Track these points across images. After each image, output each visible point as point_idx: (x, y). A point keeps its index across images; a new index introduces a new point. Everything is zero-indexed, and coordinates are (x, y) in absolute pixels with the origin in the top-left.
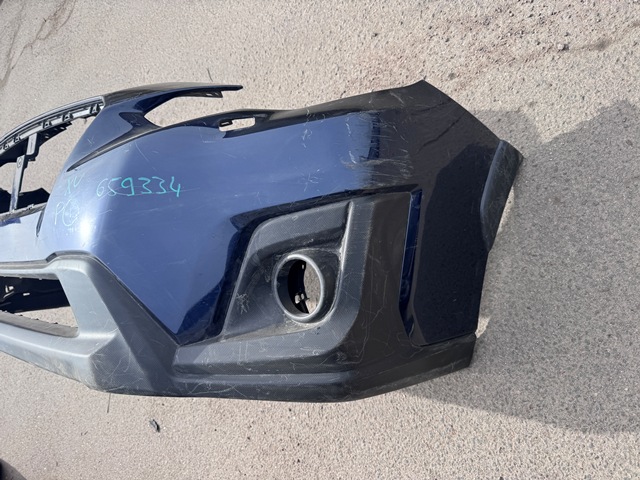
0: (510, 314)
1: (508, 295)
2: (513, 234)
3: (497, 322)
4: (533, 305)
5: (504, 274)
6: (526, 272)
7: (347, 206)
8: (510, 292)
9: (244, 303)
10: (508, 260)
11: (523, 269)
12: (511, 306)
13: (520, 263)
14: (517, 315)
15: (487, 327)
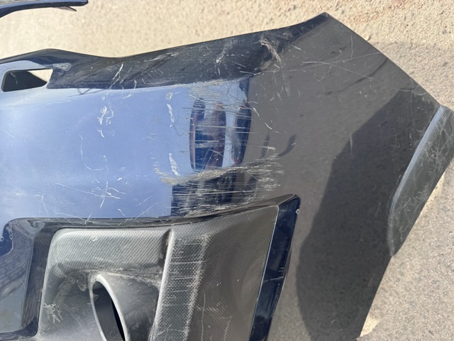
0: (405, 329)
1: (407, 305)
2: (431, 233)
3: (386, 330)
4: (438, 332)
5: (408, 278)
6: (438, 287)
7: (166, 235)
8: (411, 303)
9: (56, 313)
10: (417, 263)
11: (435, 282)
12: (408, 320)
13: (432, 273)
14: (413, 333)
15: (374, 330)
